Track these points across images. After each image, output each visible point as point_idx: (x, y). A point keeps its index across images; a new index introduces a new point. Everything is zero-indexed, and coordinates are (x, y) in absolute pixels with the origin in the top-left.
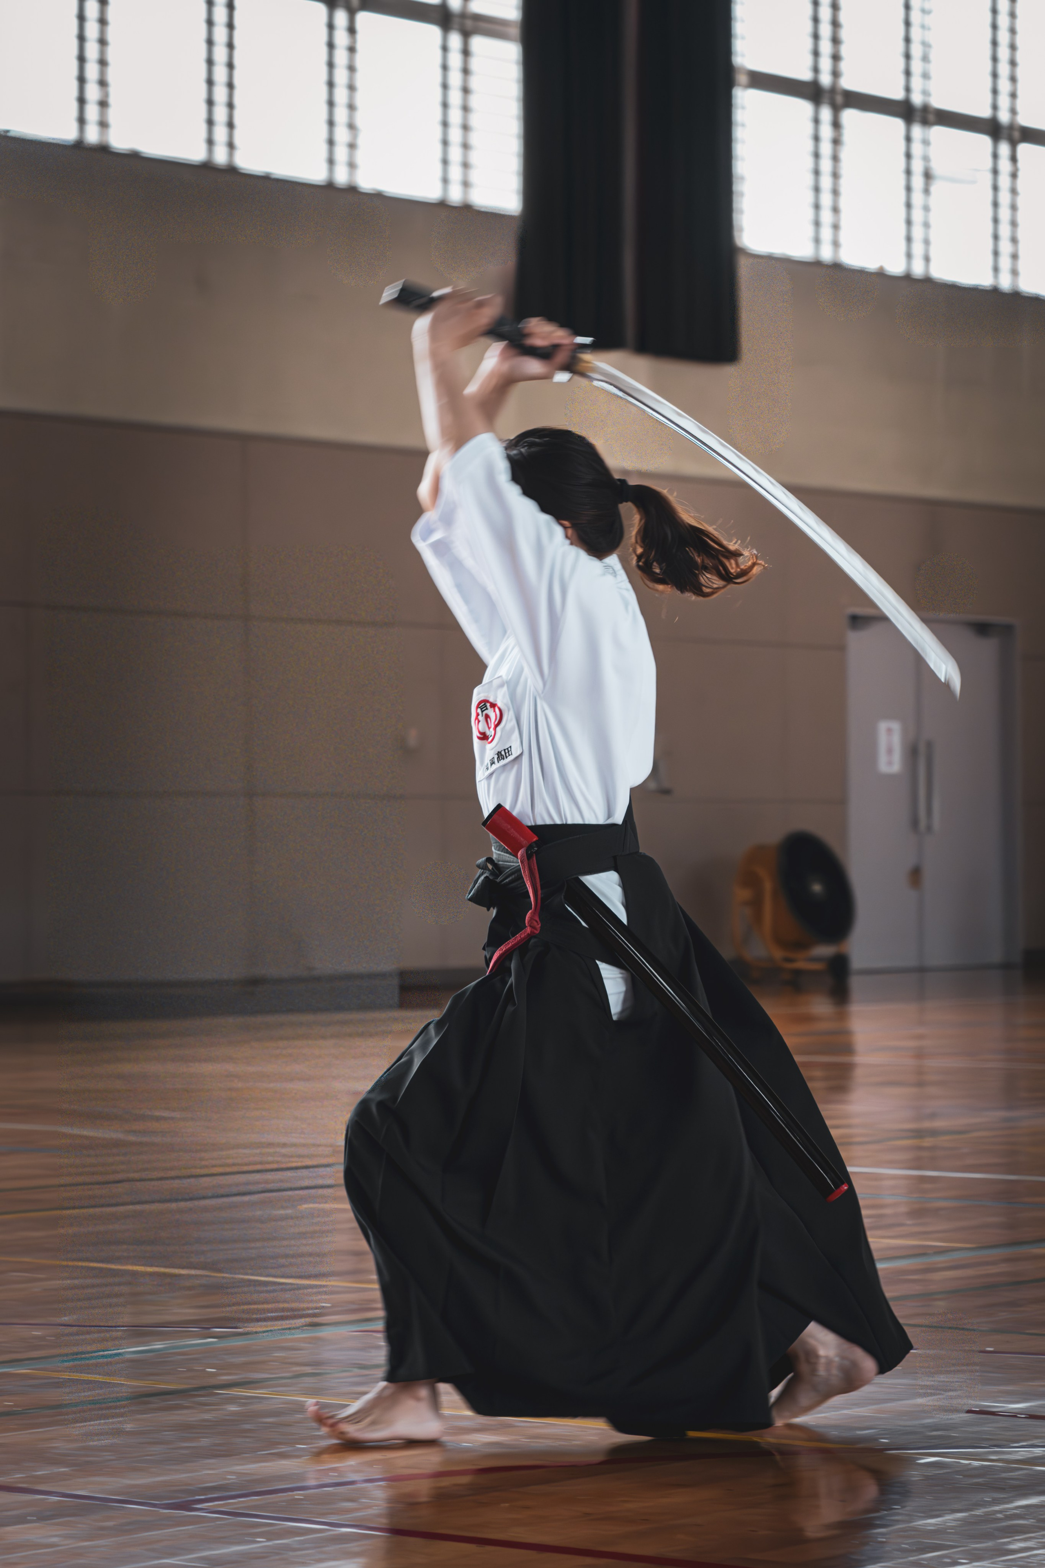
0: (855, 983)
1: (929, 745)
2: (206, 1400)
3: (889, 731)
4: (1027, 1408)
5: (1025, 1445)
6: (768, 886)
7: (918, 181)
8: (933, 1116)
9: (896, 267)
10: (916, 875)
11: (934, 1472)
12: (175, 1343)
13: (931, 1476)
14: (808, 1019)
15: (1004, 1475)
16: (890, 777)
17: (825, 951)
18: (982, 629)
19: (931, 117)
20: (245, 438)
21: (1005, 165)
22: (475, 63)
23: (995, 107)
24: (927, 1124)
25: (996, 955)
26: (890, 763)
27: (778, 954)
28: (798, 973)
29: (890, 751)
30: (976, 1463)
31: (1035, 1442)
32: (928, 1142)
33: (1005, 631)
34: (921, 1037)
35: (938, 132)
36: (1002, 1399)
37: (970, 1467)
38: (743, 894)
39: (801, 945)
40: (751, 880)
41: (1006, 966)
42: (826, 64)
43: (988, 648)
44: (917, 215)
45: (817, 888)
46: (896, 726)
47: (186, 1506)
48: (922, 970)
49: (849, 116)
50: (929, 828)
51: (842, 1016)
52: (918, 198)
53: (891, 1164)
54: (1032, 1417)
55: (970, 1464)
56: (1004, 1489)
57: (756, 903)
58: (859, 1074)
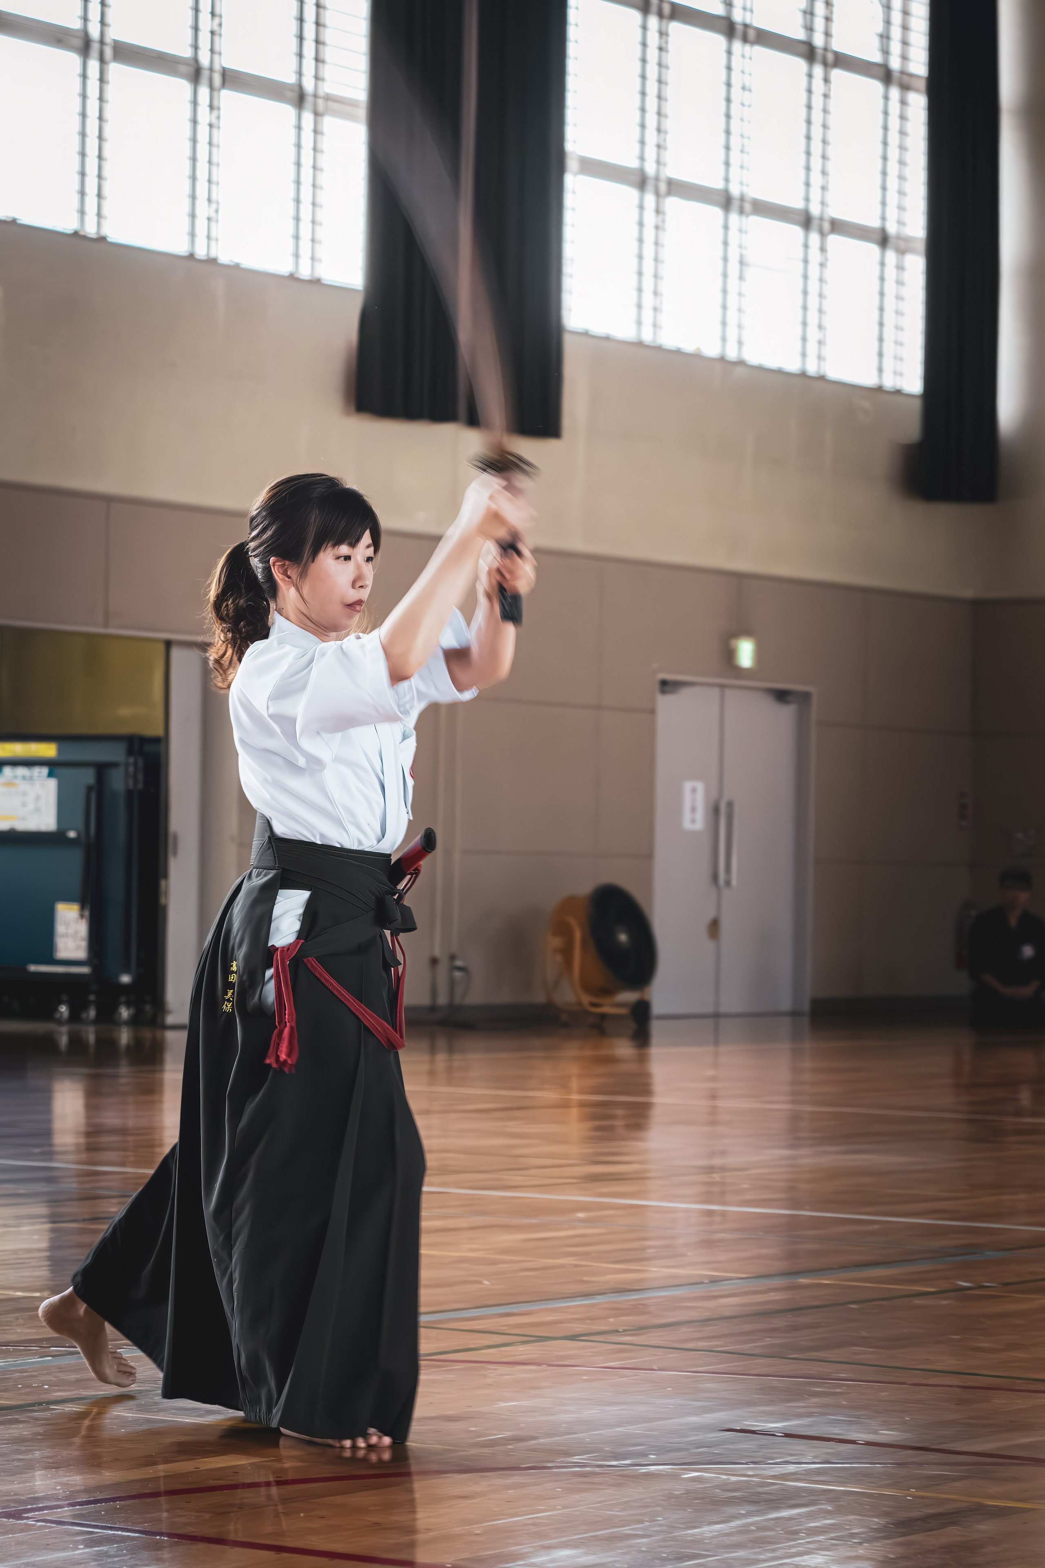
0: (656, 1027)
1: (730, 805)
2: (39, 1415)
3: (694, 790)
4: (784, 1427)
5: (779, 1462)
6: (578, 935)
7: (733, 268)
8: (723, 1153)
9: (712, 350)
10: (714, 927)
11: (696, 1486)
12: (17, 1361)
13: (692, 1490)
14: (612, 1060)
15: (760, 1490)
16: (695, 833)
17: (629, 996)
18: (781, 696)
19: (748, 207)
20: (108, 500)
21: (815, 255)
22: (325, 143)
23: (807, 199)
24: (717, 1161)
25: (785, 1003)
26: (693, 821)
27: (586, 999)
28: (603, 1017)
29: (693, 809)
30: (733, 1479)
31: (789, 1459)
32: (716, 1177)
33: (803, 698)
34: (714, 1079)
35: (755, 222)
36: (762, 1419)
37: (728, 1482)
38: (556, 942)
39: (607, 991)
40: (562, 929)
41: (795, 1014)
42: (651, 153)
43: (786, 713)
44: (733, 301)
45: (623, 937)
46: (700, 786)
47: (17, 1515)
48: (717, 1016)
49: (672, 203)
50: (728, 883)
51: (643, 1059)
52: (733, 283)
53: (683, 1198)
54: (787, 1435)
55: (729, 1479)
56: (758, 1502)
57: (567, 952)
58: (657, 1114)
